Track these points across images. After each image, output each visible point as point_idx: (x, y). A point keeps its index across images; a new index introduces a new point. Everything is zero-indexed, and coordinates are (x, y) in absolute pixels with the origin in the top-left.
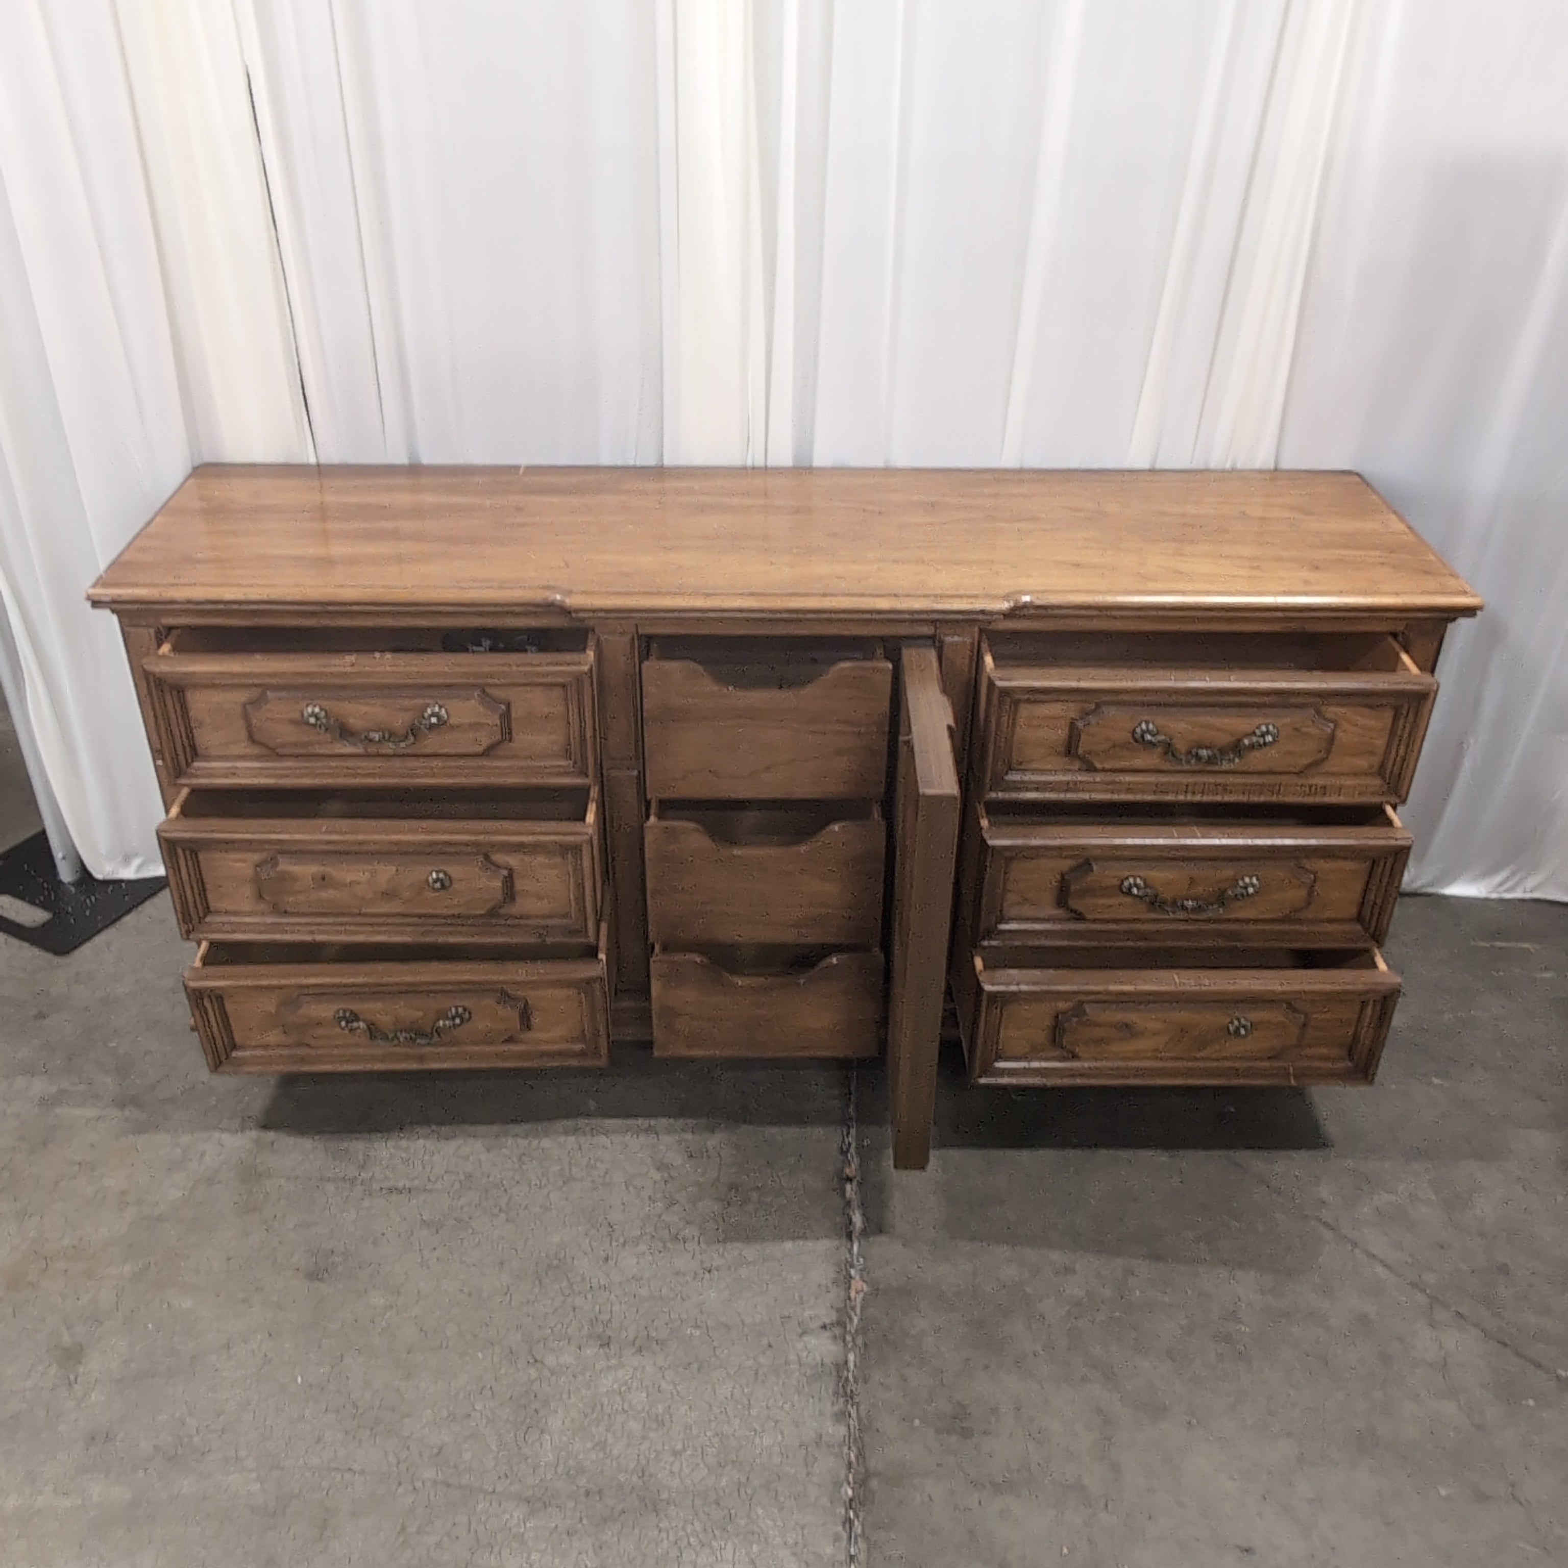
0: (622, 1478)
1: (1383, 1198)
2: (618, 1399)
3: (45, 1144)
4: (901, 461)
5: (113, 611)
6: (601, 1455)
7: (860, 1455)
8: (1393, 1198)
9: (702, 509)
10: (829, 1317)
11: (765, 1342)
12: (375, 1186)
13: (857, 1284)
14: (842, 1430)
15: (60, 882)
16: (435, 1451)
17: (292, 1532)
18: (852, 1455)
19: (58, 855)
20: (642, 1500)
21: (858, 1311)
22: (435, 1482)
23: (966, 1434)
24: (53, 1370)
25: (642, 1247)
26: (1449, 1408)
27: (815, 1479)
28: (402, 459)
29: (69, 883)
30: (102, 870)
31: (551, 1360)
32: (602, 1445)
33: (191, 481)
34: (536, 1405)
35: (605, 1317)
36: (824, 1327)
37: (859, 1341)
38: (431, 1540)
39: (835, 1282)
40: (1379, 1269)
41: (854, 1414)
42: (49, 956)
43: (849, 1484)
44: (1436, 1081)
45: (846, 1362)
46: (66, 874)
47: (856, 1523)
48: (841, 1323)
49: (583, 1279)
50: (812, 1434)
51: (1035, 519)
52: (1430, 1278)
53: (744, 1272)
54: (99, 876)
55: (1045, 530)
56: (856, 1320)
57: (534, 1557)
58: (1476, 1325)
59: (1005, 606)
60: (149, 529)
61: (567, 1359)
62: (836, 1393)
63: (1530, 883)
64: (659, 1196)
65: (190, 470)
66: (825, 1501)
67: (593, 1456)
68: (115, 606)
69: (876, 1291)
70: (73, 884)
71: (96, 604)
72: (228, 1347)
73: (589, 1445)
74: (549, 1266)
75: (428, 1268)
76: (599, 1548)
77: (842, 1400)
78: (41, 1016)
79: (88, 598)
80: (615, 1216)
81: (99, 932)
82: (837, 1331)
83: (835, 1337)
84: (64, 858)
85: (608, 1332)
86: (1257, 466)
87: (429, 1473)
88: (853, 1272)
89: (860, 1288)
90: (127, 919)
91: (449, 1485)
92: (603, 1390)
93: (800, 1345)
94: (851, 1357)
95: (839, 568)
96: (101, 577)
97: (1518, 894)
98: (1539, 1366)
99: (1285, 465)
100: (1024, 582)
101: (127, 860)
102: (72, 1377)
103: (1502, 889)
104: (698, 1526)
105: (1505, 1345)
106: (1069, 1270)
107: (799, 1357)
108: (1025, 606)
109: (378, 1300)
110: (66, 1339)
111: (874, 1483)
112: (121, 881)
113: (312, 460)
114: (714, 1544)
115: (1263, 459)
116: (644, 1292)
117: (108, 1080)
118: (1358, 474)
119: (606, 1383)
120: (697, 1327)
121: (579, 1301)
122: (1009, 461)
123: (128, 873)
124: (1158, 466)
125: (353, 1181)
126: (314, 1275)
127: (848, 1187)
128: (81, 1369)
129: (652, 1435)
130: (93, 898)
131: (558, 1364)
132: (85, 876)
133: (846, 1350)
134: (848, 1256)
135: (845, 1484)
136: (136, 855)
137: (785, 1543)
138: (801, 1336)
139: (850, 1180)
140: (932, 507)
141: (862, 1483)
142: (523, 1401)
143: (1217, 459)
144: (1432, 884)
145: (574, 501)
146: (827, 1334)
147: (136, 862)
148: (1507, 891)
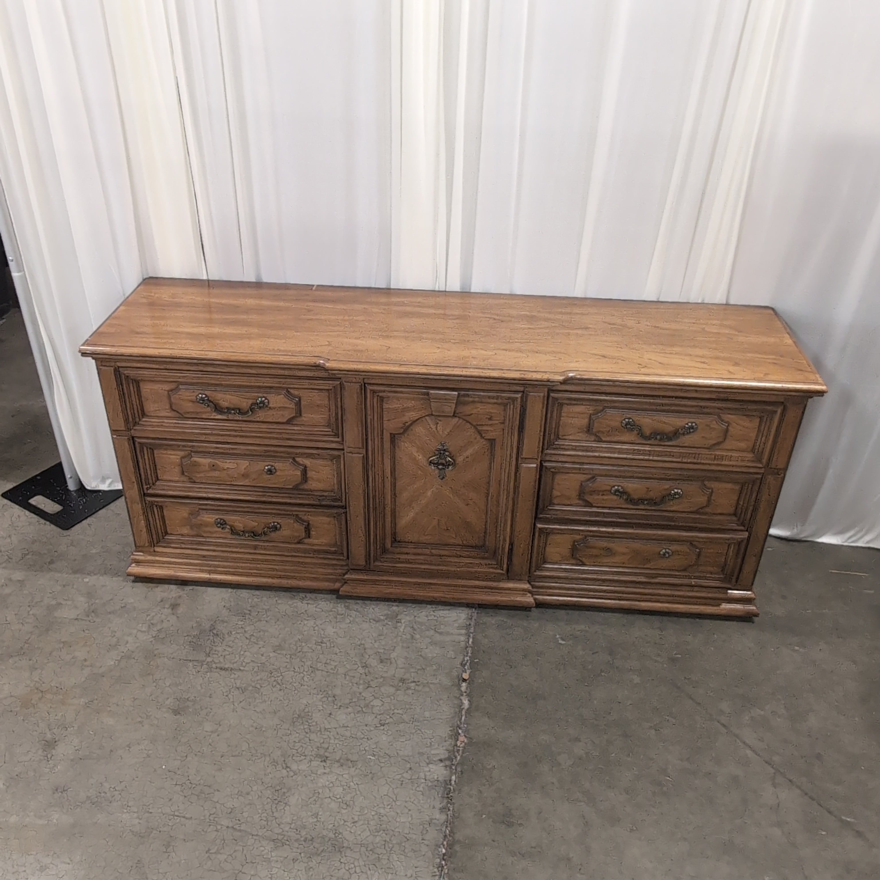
0: (325, 833)
1: (757, 712)
2: (328, 791)
3: (47, 630)
4: (518, 291)
5: (93, 358)
6: (315, 820)
7: (451, 832)
8: (762, 713)
9: (407, 315)
10: (444, 755)
11: (408, 766)
12: (214, 666)
13: (462, 738)
14: (443, 817)
15: (68, 490)
16: (230, 810)
17: (152, 847)
18: (448, 831)
19: (68, 475)
20: (334, 845)
21: (460, 752)
22: (228, 827)
23: (510, 825)
24: (40, 752)
25: (350, 710)
26: (777, 832)
27: (426, 842)
28: (252, 279)
29: (73, 491)
30: (91, 485)
31: (294, 767)
32: (316, 815)
33: (141, 287)
34: (285, 790)
35: (326, 746)
36: (441, 760)
37: (459, 769)
38: (222, 857)
39: (451, 737)
40: (749, 752)
41: (451, 809)
42: (59, 530)
43: (444, 846)
44: (797, 648)
45: (450, 780)
46: (72, 486)
47: (445, 867)
48: (450, 759)
49: (317, 724)
50: (427, 818)
51: (586, 328)
52: (776, 759)
53: (402, 727)
54: (88, 488)
55: (591, 335)
56: (459, 758)
57: (275, 871)
58: (799, 787)
59: (561, 378)
60: (116, 314)
61: (303, 767)
62: (443, 797)
63: (867, 538)
64: (361, 682)
65: (141, 280)
66: (430, 854)
67: (311, 820)
68: (94, 356)
69: (471, 743)
70: (75, 491)
71: (84, 354)
72: (129, 746)
73: (309, 814)
74: (299, 716)
75: (236, 712)
76: (309, 869)
77: (445, 801)
78: (51, 562)
79: (80, 351)
80: (338, 691)
81: (86, 518)
82: (448, 763)
83: (446, 766)
84: (71, 478)
85: (327, 754)
86: (716, 301)
87: (225, 822)
88: (460, 731)
89: (462, 740)
90: (100, 512)
91: (235, 829)
92: (320, 785)
93: (427, 769)
94: (454, 778)
95: (474, 352)
96: (87, 340)
97: (860, 544)
98: (830, 812)
99: (732, 302)
100: (573, 365)
101: (103, 480)
102: (49, 756)
103: (850, 540)
104: (362, 863)
105: (813, 799)
106: (578, 740)
107: (425, 775)
108: (572, 378)
109: (208, 727)
110: (49, 736)
111: (457, 848)
112: (99, 491)
113: (205, 277)
114: (369, 872)
115: (719, 298)
116: (348, 734)
117: (82, 599)
118: (773, 309)
119: (322, 781)
120: (374, 755)
121: (313, 736)
122: (578, 293)
123: (104, 487)
124: (661, 300)
125: (202, 663)
126: (176, 712)
127: (464, 684)
128: (54, 752)
129: (344, 811)
130: (84, 500)
131: (298, 769)
132: (81, 487)
133: (451, 774)
134: (458, 722)
135: (442, 846)
136: (108, 478)
137: (406, 875)
138: (428, 764)
139: (464, 680)
140: (531, 319)
141: (450, 846)
142: (278, 788)
143: (694, 297)
144: (812, 535)
145: (340, 307)
146: (442, 764)
147: (108, 481)
148: (852, 542)
